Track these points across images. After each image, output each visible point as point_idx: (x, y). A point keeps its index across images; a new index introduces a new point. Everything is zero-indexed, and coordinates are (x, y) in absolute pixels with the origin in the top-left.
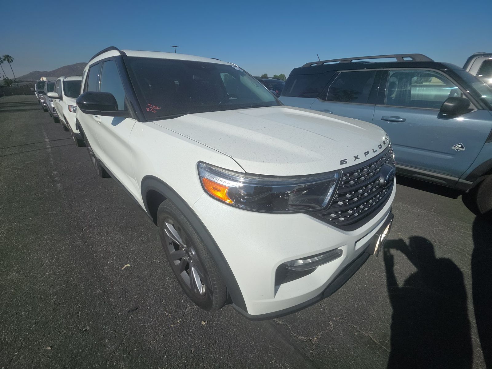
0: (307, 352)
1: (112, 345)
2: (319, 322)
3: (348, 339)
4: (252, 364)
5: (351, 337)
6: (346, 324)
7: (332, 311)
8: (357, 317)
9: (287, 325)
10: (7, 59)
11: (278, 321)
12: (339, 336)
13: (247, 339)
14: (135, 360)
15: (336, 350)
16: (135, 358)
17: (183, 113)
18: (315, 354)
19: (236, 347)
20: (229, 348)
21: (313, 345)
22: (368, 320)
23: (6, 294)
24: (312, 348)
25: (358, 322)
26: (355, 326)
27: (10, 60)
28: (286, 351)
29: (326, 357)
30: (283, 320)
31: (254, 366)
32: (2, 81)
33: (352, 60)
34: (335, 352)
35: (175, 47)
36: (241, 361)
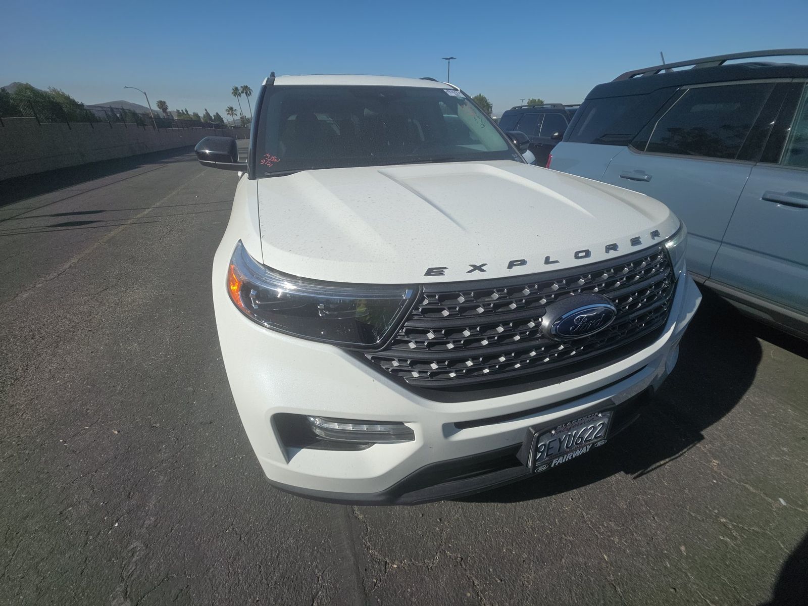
0: (368, 578)
1: (165, 453)
2: (420, 544)
3: (448, 594)
4: (287, 552)
5: (457, 595)
6: (463, 571)
7: (454, 539)
8: (491, 570)
9: (368, 525)
10: (245, 92)
11: (358, 513)
12: (436, 582)
13: (301, 517)
14: (174, 480)
15: (414, 599)
16: (176, 478)
17: (295, 170)
18: (378, 586)
19: (281, 520)
20: (273, 516)
21: (385, 572)
22: (509, 585)
23: (117, 363)
24: (380, 576)
25: (486, 579)
26: (476, 583)
27: (248, 93)
28: (340, 559)
29: (392, 600)
30: (367, 516)
31: (286, 556)
32: (238, 120)
33: (724, 61)
34: (412, 602)
35: (449, 59)
36: (275, 540)
